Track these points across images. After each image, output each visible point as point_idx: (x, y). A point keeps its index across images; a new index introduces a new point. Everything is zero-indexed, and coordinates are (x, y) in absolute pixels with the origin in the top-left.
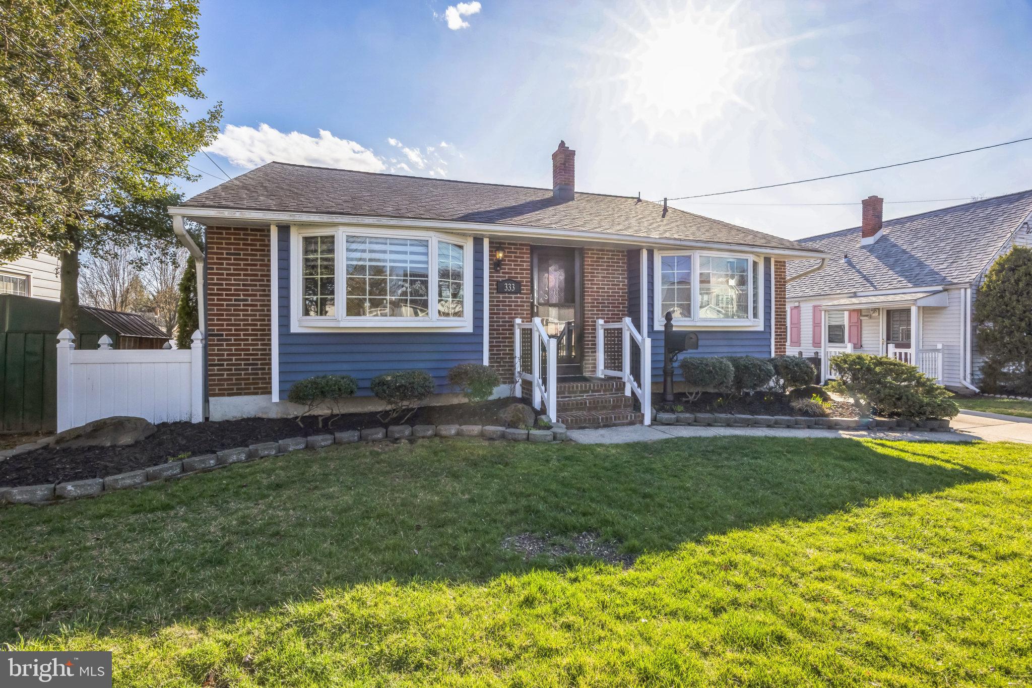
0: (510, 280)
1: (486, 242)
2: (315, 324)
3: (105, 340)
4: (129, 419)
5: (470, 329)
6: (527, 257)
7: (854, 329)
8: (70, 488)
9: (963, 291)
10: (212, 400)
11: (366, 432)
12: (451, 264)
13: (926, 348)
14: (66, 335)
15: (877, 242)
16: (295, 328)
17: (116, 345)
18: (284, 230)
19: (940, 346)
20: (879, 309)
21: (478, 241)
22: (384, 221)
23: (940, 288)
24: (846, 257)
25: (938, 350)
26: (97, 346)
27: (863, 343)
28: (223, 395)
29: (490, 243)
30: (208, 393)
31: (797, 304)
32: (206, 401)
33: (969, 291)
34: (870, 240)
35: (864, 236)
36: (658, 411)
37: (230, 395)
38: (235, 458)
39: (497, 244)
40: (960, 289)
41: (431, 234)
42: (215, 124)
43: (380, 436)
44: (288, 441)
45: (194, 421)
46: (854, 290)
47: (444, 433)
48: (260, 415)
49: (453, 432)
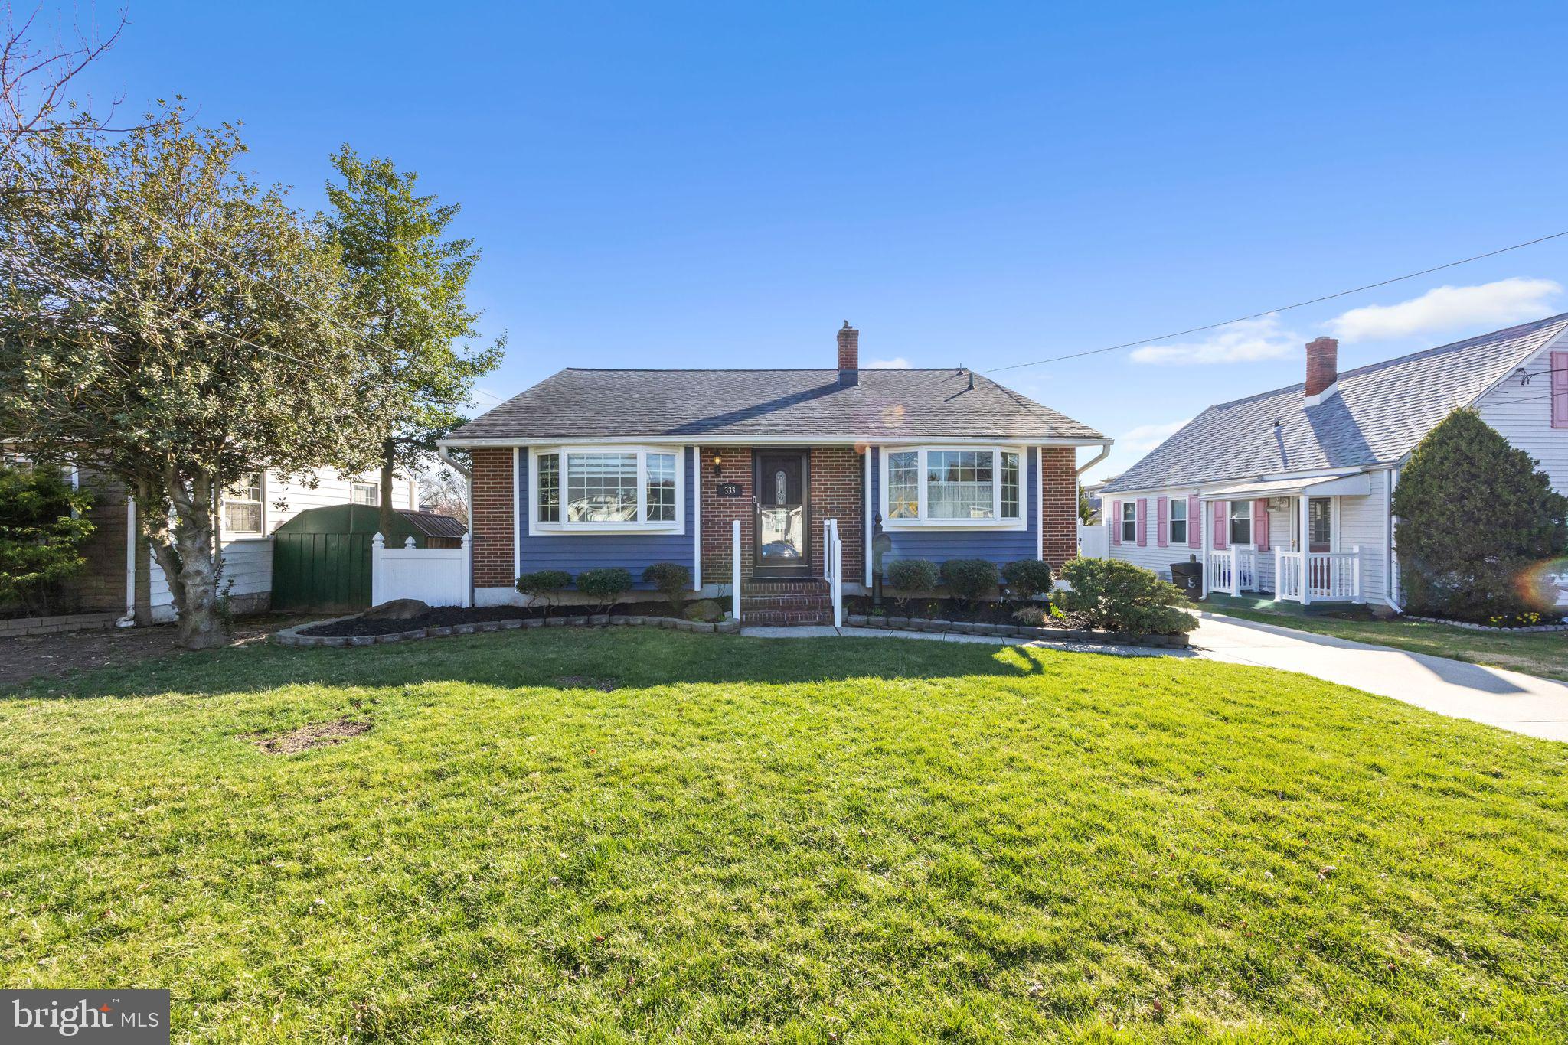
0: (730, 484)
1: (697, 452)
2: (548, 529)
3: (410, 540)
4: (411, 601)
5: (682, 532)
6: (747, 461)
7: (1261, 525)
8: (355, 639)
9: (1386, 472)
10: (477, 590)
11: (572, 618)
12: (661, 475)
13: (1343, 551)
14: (378, 537)
15: (1324, 403)
16: (533, 531)
17: (417, 545)
18: (524, 451)
19: (1356, 550)
20: (1289, 498)
21: (689, 450)
22: (596, 440)
23: (1357, 469)
24: (1277, 424)
25: (1353, 555)
26: (402, 545)
27: (1272, 543)
28: (484, 586)
29: (701, 453)
30: (474, 584)
31: (1196, 492)
32: (472, 592)
33: (1394, 473)
34: (1315, 400)
35: (1307, 395)
36: (850, 613)
37: (489, 586)
38: (465, 630)
39: (708, 451)
40: (1383, 470)
41: (640, 447)
42: (501, 350)
43: (582, 622)
44: (508, 622)
45: (464, 606)
46: (1262, 472)
47: (632, 622)
48: (512, 604)
49: (639, 621)
